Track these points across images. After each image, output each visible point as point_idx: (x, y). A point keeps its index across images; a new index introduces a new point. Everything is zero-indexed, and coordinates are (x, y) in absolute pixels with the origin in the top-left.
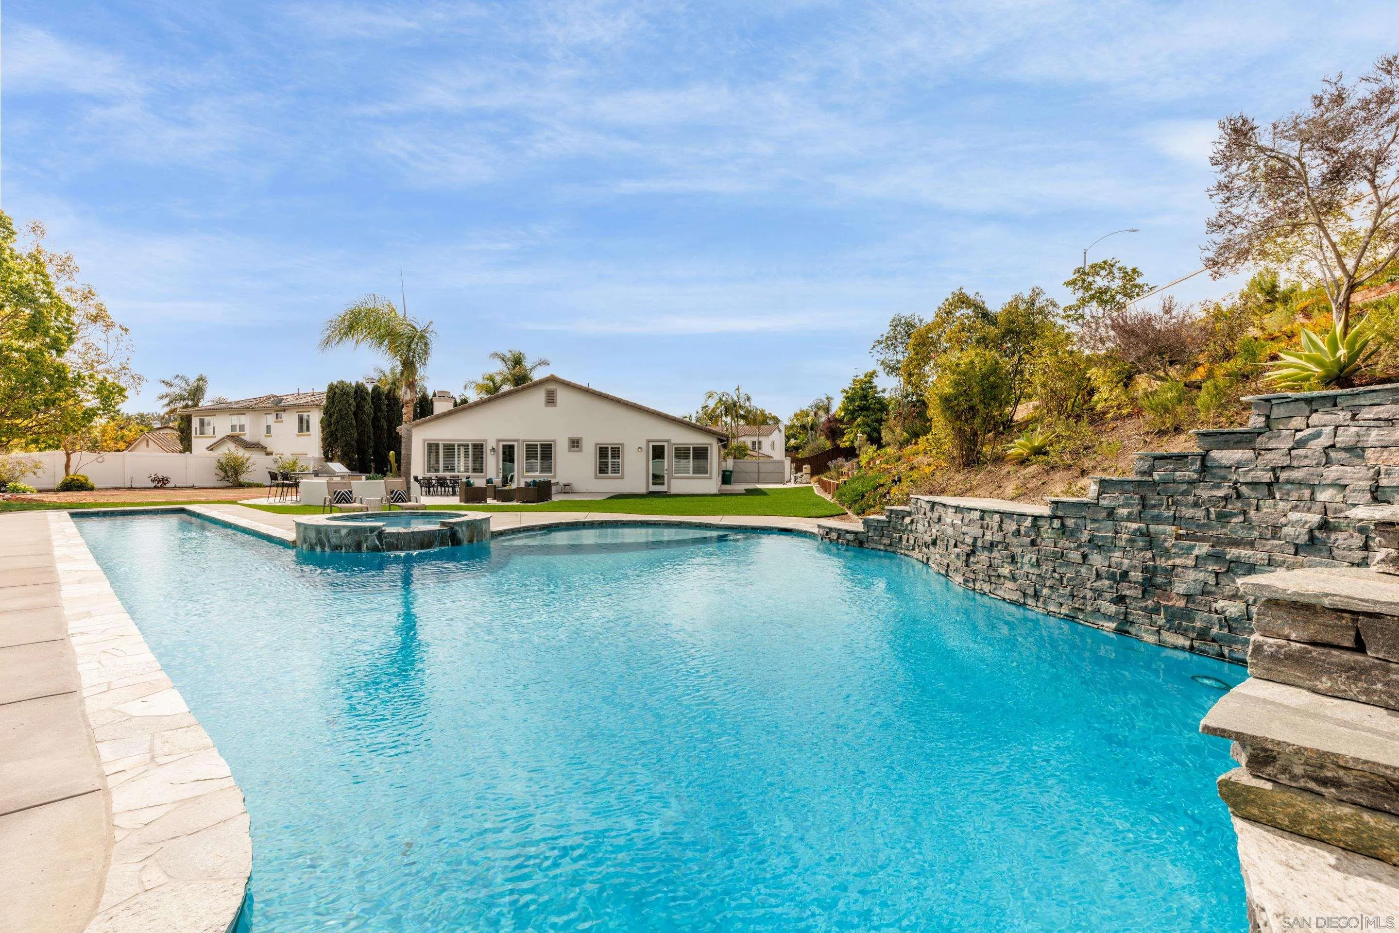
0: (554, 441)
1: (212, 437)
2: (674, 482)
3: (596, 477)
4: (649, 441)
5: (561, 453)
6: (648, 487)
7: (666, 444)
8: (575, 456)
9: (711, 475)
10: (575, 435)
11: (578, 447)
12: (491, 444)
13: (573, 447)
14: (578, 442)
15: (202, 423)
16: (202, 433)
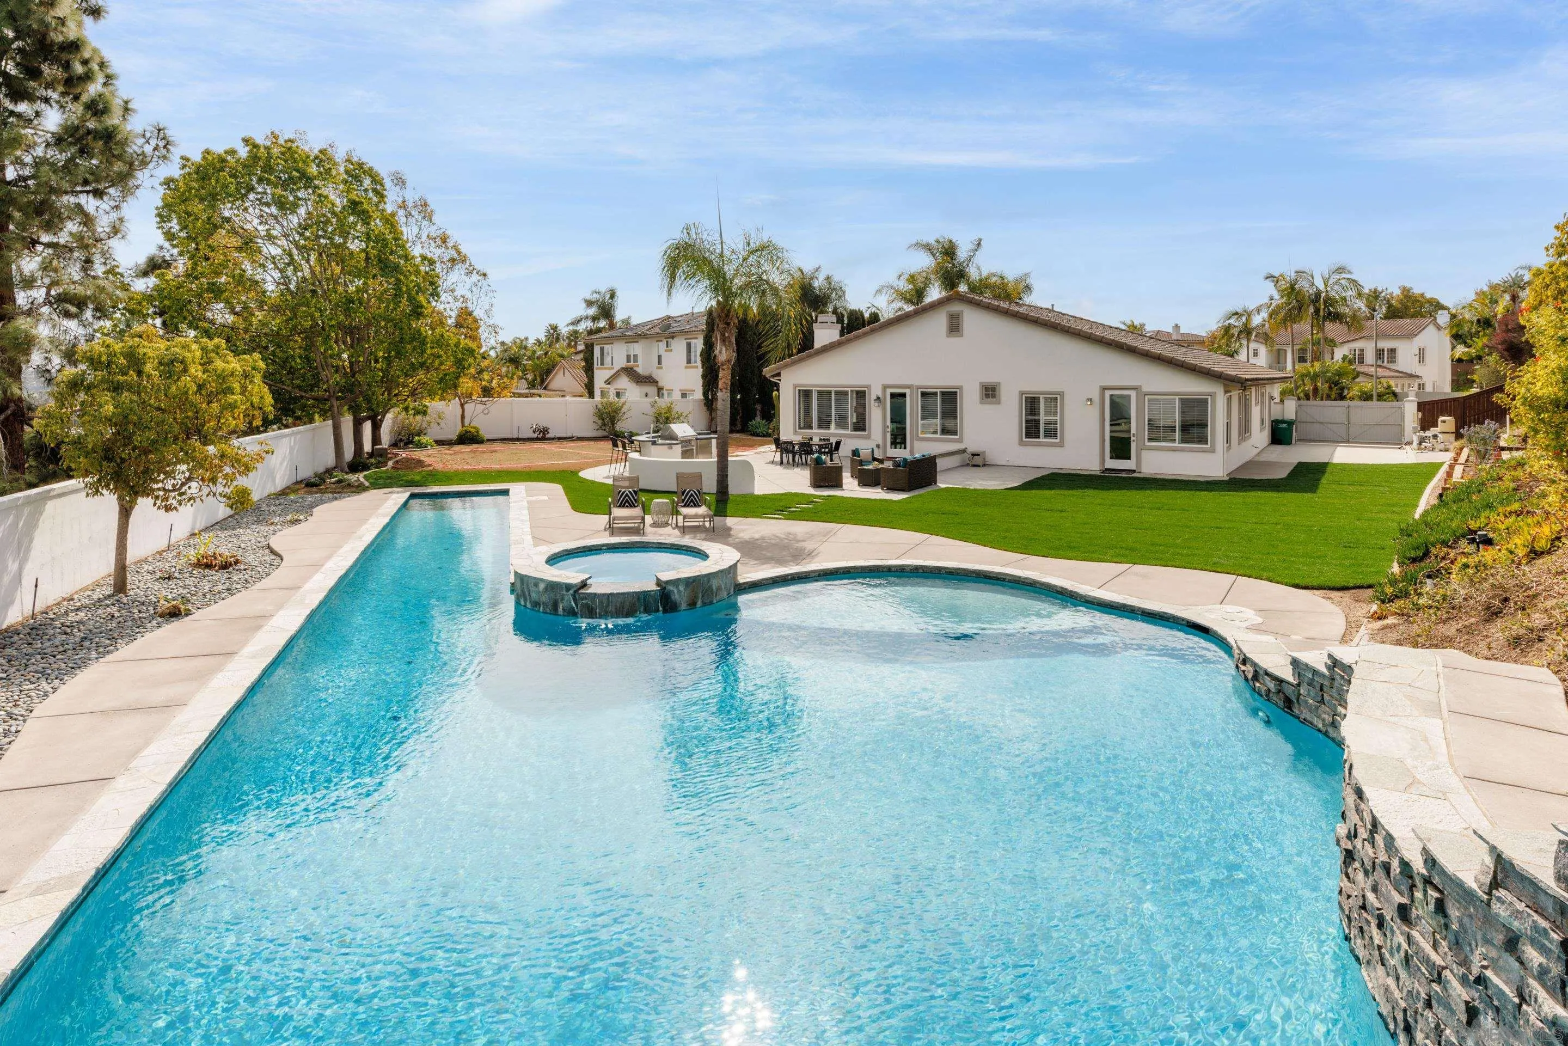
0: (960, 388)
1: (609, 369)
2: (1146, 455)
3: (1021, 443)
4: (1104, 389)
5: (970, 404)
6: (1103, 461)
7: (1133, 394)
8: (989, 409)
9: (1213, 445)
10: (990, 379)
11: (994, 396)
12: (875, 391)
13: (987, 396)
14: (993, 389)
15: (602, 350)
16: (602, 364)
